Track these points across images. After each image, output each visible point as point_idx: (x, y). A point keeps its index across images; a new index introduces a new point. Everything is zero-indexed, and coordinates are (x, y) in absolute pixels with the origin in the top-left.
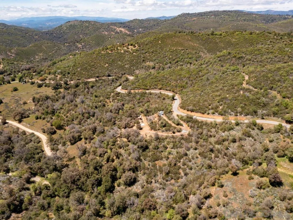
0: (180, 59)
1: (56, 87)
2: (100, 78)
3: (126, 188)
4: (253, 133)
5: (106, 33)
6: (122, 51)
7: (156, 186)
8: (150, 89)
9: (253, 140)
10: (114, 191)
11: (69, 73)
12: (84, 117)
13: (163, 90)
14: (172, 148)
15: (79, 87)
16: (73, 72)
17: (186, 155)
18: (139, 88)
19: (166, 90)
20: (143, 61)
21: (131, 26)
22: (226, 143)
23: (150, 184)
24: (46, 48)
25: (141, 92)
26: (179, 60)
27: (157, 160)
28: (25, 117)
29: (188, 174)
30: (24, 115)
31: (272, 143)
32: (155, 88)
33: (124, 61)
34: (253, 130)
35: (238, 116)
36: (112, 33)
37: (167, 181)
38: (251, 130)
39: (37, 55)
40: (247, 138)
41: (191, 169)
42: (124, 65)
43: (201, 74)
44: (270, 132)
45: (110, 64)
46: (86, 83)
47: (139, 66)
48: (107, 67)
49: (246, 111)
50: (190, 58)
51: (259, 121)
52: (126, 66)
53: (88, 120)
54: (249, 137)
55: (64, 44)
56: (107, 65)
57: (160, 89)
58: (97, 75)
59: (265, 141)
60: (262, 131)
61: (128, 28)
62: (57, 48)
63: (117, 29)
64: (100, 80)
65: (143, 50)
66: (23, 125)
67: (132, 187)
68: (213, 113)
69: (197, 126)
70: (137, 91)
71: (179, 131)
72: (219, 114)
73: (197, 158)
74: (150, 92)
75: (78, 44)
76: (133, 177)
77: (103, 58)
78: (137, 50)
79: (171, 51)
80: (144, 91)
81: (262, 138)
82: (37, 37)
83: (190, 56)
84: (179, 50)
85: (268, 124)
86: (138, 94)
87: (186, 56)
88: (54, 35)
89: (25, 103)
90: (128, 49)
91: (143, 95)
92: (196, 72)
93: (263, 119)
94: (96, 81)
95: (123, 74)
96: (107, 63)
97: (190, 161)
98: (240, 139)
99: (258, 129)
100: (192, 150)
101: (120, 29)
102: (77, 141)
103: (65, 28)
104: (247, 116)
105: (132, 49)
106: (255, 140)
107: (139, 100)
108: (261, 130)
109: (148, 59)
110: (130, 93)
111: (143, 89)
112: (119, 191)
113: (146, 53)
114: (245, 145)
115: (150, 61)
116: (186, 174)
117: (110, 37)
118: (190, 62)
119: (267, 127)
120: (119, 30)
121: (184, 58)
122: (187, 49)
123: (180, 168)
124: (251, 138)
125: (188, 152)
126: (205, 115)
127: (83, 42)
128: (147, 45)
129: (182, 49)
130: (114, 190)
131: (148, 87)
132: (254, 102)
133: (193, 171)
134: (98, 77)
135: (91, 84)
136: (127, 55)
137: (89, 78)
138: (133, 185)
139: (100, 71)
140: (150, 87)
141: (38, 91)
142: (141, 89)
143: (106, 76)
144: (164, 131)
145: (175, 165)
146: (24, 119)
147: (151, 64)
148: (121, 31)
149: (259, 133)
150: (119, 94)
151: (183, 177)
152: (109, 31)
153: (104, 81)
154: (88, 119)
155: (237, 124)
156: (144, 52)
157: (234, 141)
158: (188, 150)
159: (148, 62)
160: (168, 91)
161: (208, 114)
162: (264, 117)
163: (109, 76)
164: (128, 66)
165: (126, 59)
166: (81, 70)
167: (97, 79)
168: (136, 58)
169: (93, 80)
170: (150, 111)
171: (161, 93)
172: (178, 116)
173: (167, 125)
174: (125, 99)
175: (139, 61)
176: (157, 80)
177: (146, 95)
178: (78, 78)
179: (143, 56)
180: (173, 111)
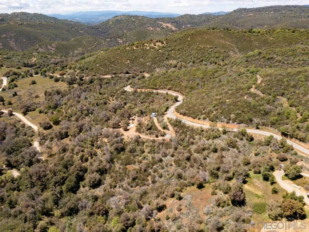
0: (206, 58)
1: (71, 83)
2: (117, 75)
3: (90, 190)
4: (240, 143)
5: (151, 28)
6: (148, 48)
7: (119, 191)
8: (159, 89)
9: (237, 152)
10: (77, 192)
11: (87, 69)
12: (83, 114)
13: (172, 90)
14: (149, 153)
15: (93, 83)
16: (91, 68)
17: (161, 161)
18: (147, 87)
19: (175, 91)
20: (167, 58)
21: (180, 22)
22: (206, 152)
23: (114, 189)
24: (86, 43)
25: (147, 91)
26: (204, 58)
27: (129, 164)
28: (31, 111)
29: (156, 182)
31: (257, 156)
32: (165, 88)
33: (146, 58)
34: (241, 140)
35: (230, 124)
36: (158, 28)
37: (132, 187)
38: (238, 140)
39: (77, 50)
40: (231, 149)
41: (161, 177)
42: (145, 63)
43: (216, 74)
44: (260, 144)
45: (132, 61)
46: (101, 80)
47: (161, 64)
48: (128, 64)
49: (241, 118)
50: (217, 57)
51: (251, 131)
52: (147, 64)
53: (87, 117)
54: (234, 147)
55: (106, 39)
56: (129, 61)
57: (169, 89)
58: (114, 72)
59: (251, 154)
60: (252, 142)
61: (177, 23)
62: (97, 43)
63: (164, 24)
64: (116, 77)
65: (170, 47)
66: (26, 118)
67: (96, 190)
68: (204, 119)
69: (182, 131)
70: (143, 90)
71: (163, 136)
72: (210, 120)
73: (171, 165)
74: (157, 92)
75: (119, 39)
76: (97, 179)
77: (126, 55)
78: (163, 47)
79: (198, 48)
80: (151, 90)
81: (248, 150)
82: (82, 31)
83: (217, 55)
84: (207, 48)
85: (260, 135)
86: (144, 93)
87: (213, 55)
88: (100, 29)
89: (37, 97)
90: (156, 45)
91: (149, 95)
92: (211, 73)
93: (258, 128)
94: (112, 78)
95: (142, 72)
96: (129, 60)
97: (163, 168)
98: (223, 149)
99: (247, 139)
100: (169, 157)
101: (167, 24)
102: (64, 138)
103: (111, 23)
104: (240, 124)
105: (159, 46)
106: (240, 152)
107: (143, 100)
108: (250, 141)
109: (172, 57)
110: (136, 92)
111: (151, 88)
112: (83, 193)
113: (172, 50)
114: (226, 157)
115: (173, 59)
116: (154, 182)
117: (153, 33)
118: (215, 61)
119: (258, 139)
120: (165, 26)
121: (210, 57)
122: (216, 48)
123: (150, 174)
124: (235, 149)
125: (163, 159)
126: (196, 120)
127: (124, 38)
128: (175, 41)
129: (211, 47)
130: (77, 190)
131: (158, 87)
132: (255, 109)
133: (162, 179)
134: (115, 74)
135: (105, 81)
136: (152, 51)
137: (106, 75)
138: (97, 188)
139: (119, 68)
140: (160, 87)
141: (54, 86)
142: (149, 88)
143: (124, 73)
144: (148, 134)
145: (145, 171)
146: (30, 113)
147: (174, 62)
148: (167, 27)
149: (247, 145)
150: (125, 92)
151: (149, 184)
152: (155, 27)
153: (120, 78)
155: (225, 132)
156: (169, 49)
157: (215, 151)
158: (165, 155)
159: (172, 61)
161: (199, 119)
162: (260, 127)
163: (127, 73)
164: (149, 64)
165: (149, 56)
166: (100, 66)
167: (114, 76)
168: (160, 56)
169: (109, 76)
170: (145, 112)
171: (167, 94)
172: (168, 119)
173: (153, 127)
174: (129, 97)
175: (162, 58)
176: (169, 79)
177: (152, 95)
178: (94, 74)
179: (168, 54)
180: (166, 114)
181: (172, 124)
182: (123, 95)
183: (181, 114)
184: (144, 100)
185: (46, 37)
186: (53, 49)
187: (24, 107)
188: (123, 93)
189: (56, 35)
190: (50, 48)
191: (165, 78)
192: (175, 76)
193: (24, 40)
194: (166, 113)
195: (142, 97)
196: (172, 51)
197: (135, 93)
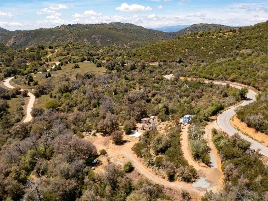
6: (214, 37)
8: (216, 80)
13: (238, 82)
16: (139, 54)
18: (196, 76)
20: (237, 47)
25: (196, 81)
30: (45, 91)
32: (226, 79)
33: (209, 47)
42: (207, 52)
45: (191, 50)
46: (144, 67)
47: (228, 54)
52: (210, 53)
56: (186, 50)
57: (233, 81)
58: (164, 59)
77: (185, 43)
78: (234, 36)
80: (201, 80)
86: (191, 82)
90: (225, 35)
94: (159, 65)
96: (188, 49)
107: (184, 92)
109: (246, 46)
110: (177, 79)
111: (203, 77)
115: (247, 48)
131: (214, 75)
134: (164, 62)
135: (150, 68)
136: (219, 40)
137: (153, 62)
139: (172, 55)
140: (218, 76)
142: (200, 77)
143: (176, 62)
147: (247, 51)
150: (163, 80)
154: (95, 107)
156: (244, 37)
159: (244, 50)
160: (245, 84)
163: (180, 62)
164: (212, 53)
165: (213, 44)
166: (149, 52)
167: (162, 64)
168: (228, 44)
169: (156, 64)
170: (174, 112)
171: (228, 86)
172: (215, 132)
173: (171, 149)
174: (164, 87)
175: (231, 47)
176: (235, 67)
177: (201, 87)
178: (139, 60)
179: (239, 42)
180: (213, 120)
181: (220, 149)
182: (157, 83)
183: (249, 126)
184: (187, 93)
185: (127, 39)
186: (128, 47)
187: (39, 88)
188: (158, 81)
189: (136, 37)
190: (125, 46)
191: (229, 65)
192: (247, 63)
193: (108, 41)
194: (213, 117)
195: (183, 88)
196: (247, 40)
197: (176, 82)
